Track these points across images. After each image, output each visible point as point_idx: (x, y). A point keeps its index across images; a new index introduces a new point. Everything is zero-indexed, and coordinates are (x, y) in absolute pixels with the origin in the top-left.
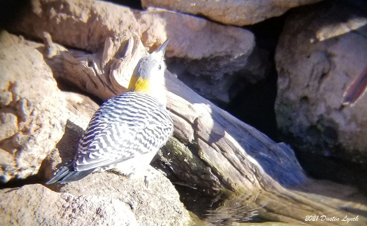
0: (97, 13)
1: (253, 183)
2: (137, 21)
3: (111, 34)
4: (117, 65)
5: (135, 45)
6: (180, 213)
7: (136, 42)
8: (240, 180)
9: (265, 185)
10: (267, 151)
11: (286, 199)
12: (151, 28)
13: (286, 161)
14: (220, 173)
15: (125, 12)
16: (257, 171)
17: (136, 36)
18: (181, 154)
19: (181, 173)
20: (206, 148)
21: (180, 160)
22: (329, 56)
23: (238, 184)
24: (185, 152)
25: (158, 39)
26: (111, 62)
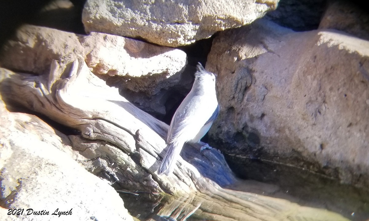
0: (43, 38)
1: (189, 186)
2: (81, 44)
3: (57, 57)
4: (63, 84)
5: (79, 66)
6: (125, 218)
7: (80, 64)
8: (178, 184)
9: (200, 187)
10: (201, 156)
11: (219, 199)
12: (94, 50)
13: (217, 164)
14: (160, 179)
15: (70, 37)
16: (193, 175)
17: (80, 58)
18: (124, 163)
19: (124, 181)
20: (146, 157)
21: (123, 169)
22: (250, 72)
23: (176, 188)
24: (128, 161)
25: (101, 60)
26: (57, 82)
